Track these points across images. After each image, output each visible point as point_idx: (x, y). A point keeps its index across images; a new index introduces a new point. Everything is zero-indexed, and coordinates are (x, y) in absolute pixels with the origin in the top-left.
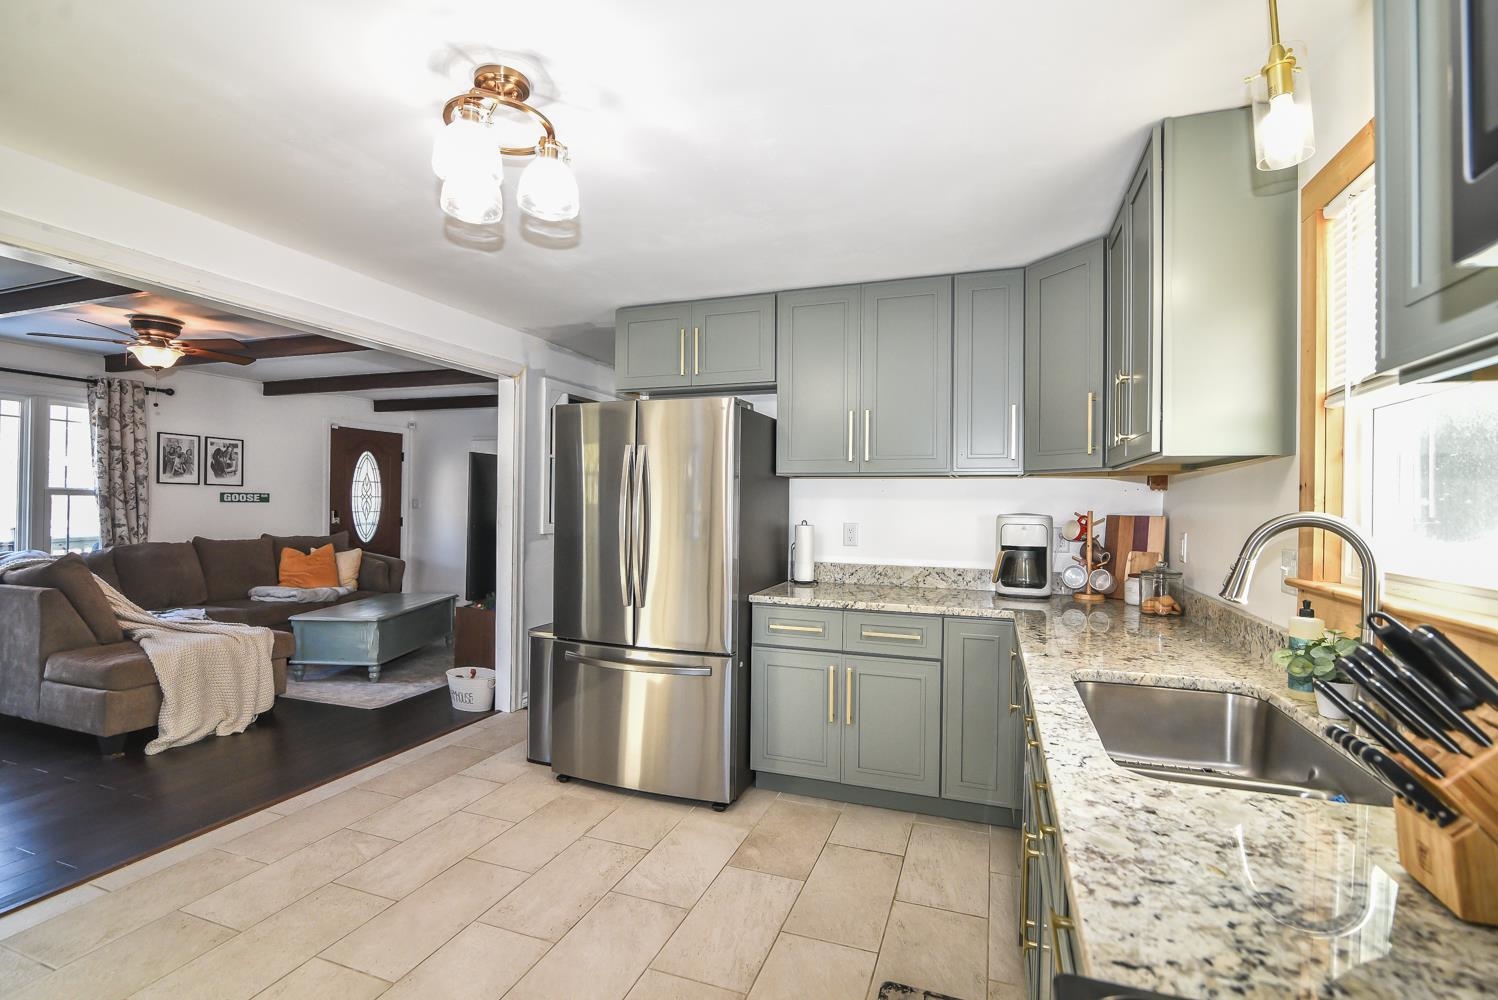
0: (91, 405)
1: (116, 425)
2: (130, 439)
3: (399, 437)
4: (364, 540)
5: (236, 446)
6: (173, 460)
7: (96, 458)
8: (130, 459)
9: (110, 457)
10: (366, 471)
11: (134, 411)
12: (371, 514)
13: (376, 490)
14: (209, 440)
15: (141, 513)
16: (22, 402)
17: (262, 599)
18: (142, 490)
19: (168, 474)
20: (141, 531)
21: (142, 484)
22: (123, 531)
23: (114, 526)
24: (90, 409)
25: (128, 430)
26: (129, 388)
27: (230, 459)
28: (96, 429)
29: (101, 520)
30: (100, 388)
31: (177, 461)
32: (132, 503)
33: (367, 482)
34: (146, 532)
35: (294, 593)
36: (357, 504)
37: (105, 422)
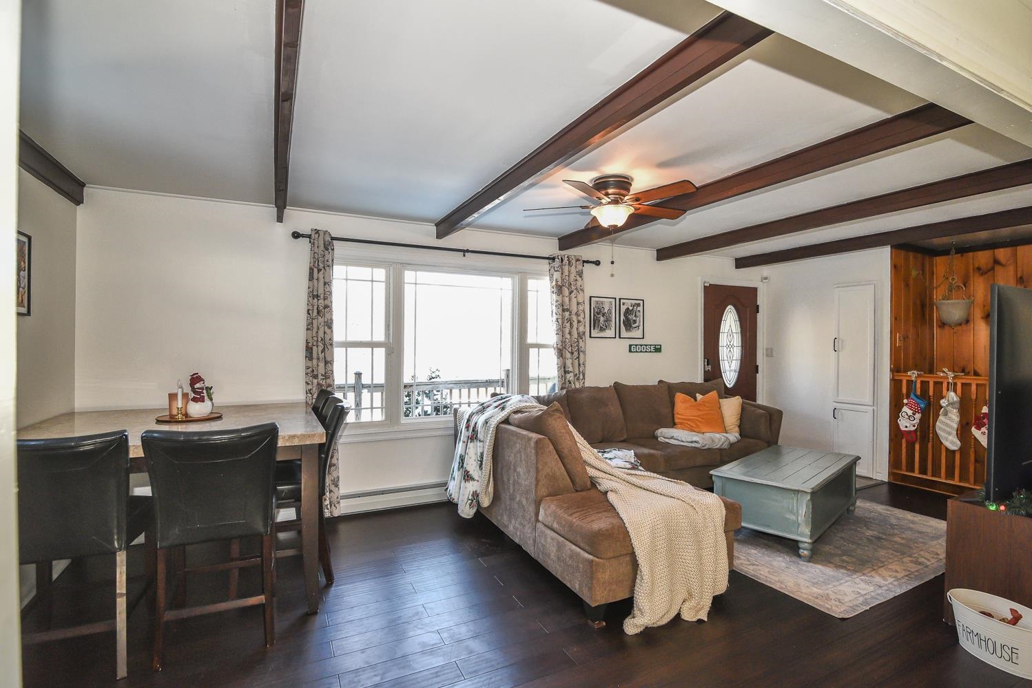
0: (551, 276)
1: (566, 292)
2: (574, 301)
3: (754, 290)
4: (728, 386)
5: (638, 305)
6: (599, 319)
7: (554, 319)
8: (574, 318)
9: (563, 318)
10: (730, 322)
11: (576, 280)
12: (734, 362)
13: (737, 340)
14: (622, 301)
15: (581, 362)
16: (513, 278)
17: (667, 440)
18: (581, 344)
19: (597, 331)
20: (581, 377)
21: (582, 338)
22: (570, 377)
23: (566, 372)
24: (550, 280)
25: (573, 295)
26: (574, 262)
27: (635, 316)
28: (554, 296)
29: (558, 367)
30: (557, 263)
31: (602, 319)
32: (576, 354)
33: (731, 334)
34: (584, 378)
35: (695, 439)
36: (723, 353)
37: (559, 289)
